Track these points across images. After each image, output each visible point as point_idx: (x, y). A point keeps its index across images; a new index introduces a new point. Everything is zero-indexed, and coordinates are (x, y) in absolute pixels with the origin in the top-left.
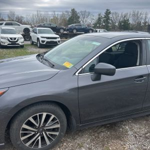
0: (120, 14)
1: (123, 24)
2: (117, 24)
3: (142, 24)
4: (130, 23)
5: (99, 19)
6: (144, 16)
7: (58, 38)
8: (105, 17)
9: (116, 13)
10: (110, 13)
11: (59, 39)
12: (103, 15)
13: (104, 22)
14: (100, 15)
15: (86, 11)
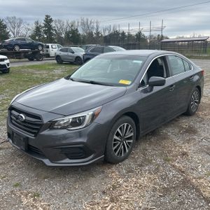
0: (65, 22)
1: (71, 35)
2: (63, 36)
3: (95, 35)
4: (79, 34)
5: (38, 29)
6: (95, 24)
7: (6, 59)
8: (46, 26)
9: (59, 21)
10: (51, 20)
11: (7, 61)
12: (42, 23)
13: (46, 33)
14: (37, 23)
15: (15, 18)
